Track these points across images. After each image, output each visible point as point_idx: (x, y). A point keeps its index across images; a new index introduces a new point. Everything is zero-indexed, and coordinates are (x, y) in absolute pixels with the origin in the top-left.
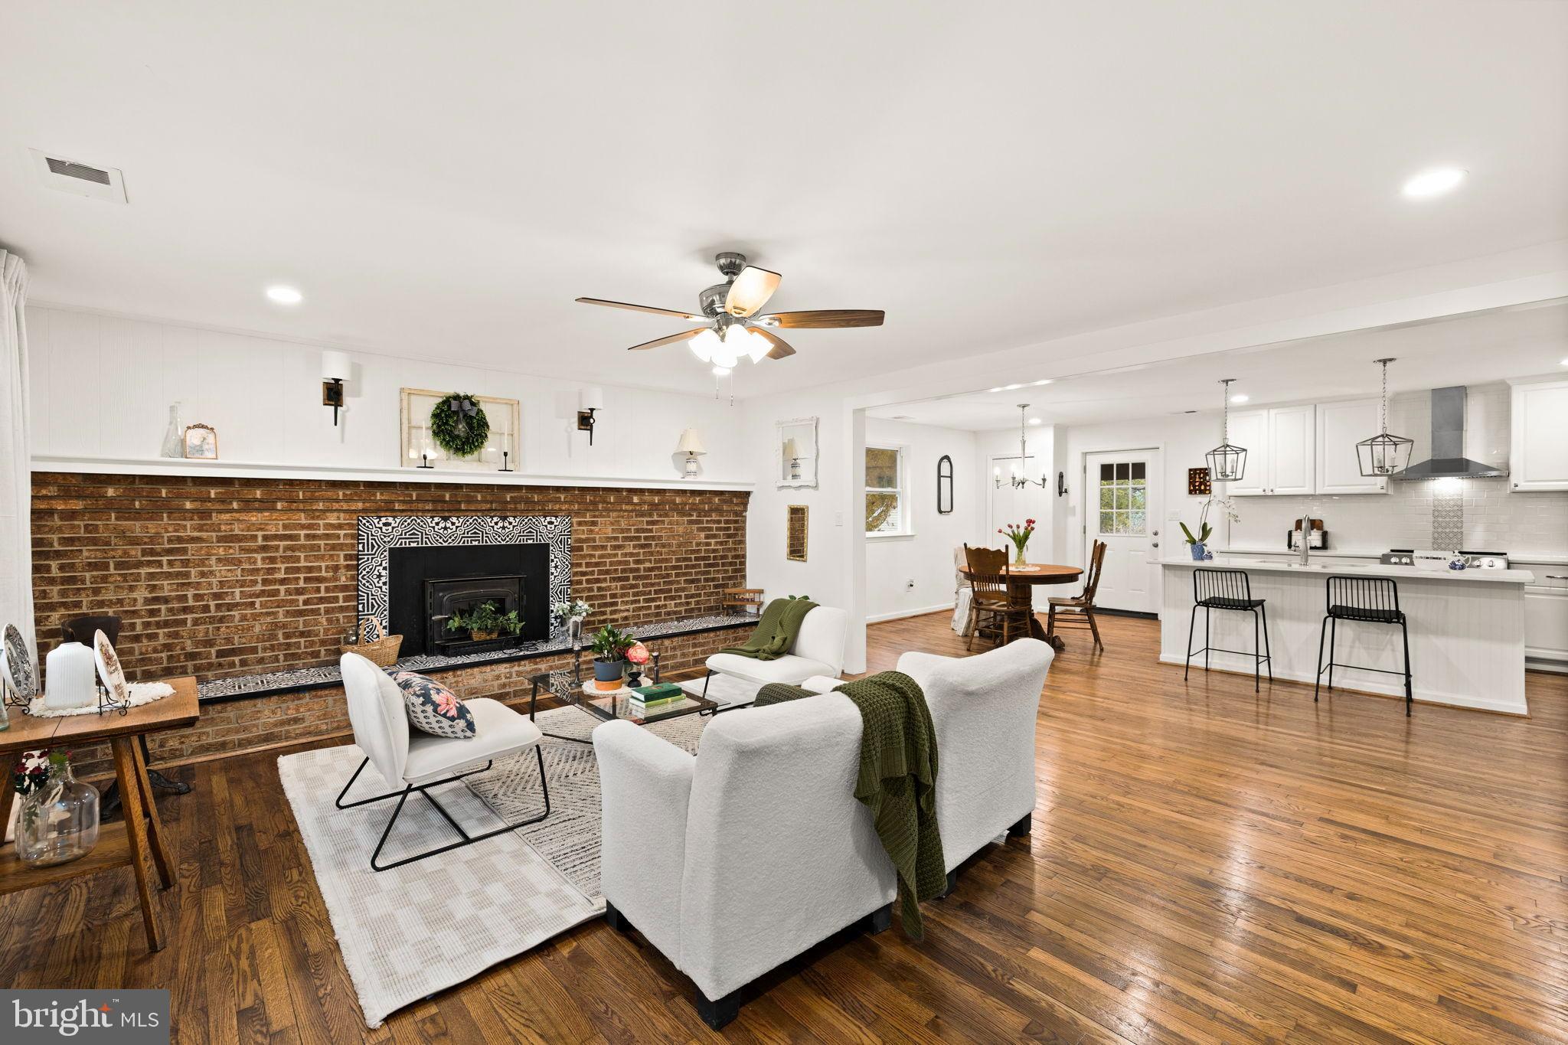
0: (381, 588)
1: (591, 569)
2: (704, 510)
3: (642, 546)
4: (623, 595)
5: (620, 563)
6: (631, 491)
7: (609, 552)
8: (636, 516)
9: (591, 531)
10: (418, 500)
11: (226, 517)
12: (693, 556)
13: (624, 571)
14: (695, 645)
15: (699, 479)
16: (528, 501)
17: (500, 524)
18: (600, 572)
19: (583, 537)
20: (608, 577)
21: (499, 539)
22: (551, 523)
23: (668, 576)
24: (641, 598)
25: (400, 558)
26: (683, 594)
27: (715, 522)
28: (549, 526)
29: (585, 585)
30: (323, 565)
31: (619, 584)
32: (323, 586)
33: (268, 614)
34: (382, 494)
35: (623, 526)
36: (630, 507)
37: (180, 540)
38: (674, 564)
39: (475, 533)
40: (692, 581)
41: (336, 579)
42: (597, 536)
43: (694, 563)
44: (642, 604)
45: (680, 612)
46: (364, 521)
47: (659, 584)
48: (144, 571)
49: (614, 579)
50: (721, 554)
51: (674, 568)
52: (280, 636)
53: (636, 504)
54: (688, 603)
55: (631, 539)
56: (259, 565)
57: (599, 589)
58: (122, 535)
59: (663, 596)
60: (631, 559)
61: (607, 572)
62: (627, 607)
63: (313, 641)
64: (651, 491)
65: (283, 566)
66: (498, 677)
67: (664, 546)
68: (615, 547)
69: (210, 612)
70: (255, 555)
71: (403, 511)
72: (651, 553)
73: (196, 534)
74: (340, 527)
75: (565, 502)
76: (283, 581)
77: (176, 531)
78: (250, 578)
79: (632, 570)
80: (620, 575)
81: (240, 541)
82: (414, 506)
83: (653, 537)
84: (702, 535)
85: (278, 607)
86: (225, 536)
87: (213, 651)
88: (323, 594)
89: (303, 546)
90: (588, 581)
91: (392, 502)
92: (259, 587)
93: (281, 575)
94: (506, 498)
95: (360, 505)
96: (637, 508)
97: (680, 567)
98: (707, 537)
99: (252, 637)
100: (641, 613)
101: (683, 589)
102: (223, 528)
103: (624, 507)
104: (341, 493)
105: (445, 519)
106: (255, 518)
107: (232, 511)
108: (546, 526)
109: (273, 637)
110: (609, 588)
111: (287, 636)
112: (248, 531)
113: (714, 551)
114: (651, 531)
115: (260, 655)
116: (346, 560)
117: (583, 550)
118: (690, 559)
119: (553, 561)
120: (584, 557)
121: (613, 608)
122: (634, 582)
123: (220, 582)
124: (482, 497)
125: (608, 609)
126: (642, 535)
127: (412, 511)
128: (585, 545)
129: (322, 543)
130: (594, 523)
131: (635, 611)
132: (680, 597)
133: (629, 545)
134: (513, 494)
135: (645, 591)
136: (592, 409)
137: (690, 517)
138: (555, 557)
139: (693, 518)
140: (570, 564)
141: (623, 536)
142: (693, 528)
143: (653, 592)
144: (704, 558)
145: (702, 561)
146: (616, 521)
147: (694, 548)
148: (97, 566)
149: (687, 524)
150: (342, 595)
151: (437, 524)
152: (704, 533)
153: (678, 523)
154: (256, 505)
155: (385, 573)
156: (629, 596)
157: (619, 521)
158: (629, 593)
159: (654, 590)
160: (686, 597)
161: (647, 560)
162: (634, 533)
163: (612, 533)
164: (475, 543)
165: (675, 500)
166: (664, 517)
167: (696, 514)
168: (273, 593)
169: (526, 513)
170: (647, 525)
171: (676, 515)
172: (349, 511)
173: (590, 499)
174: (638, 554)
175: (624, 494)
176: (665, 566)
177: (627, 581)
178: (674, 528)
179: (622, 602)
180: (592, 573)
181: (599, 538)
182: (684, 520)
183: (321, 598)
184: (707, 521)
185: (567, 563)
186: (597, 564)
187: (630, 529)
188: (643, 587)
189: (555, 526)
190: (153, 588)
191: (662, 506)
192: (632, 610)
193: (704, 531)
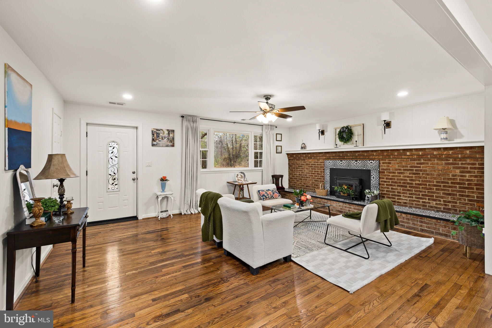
0: (328, 177)
1: (388, 180)
2: (458, 158)
3: (414, 174)
4: (403, 193)
5: (402, 179)
6: (404, 150)
7: (397, 174)
8: (411, 160)
9: (388, 166)
10: (335, 156)
11: (307, 160)
12: (450, 182)
13: (403, 183)
15: (456, 141)
16: (364, 156)
17: (355, 163)
18: (392, 182)
19: (385, 168)
20: (396, 184)
21: (355, 167)
23: (431, 189)
24: (414, 196)
25: (332, 170)
26: (442, 200)
27: (469, 164)
28: (371, 164)
29: (385, 186)
30: (319, 171)
31: (402, 188)
32: (319, 175)
34: (328, 155)
35: (404, 164)
36: (407, 157)
37: (302, 164)
38: (435, 183)
39: (348, 165)
40: (449, 194)
41: (321, 174)
42: (391, 168)
43: (450, 185)
44: (414, 199)
45: (440, 208)
46: (325, 161)
47: (425, 192)
48: (298, 169)
49: (399, 186)
51: (435, 186)
53: (408, 155)
54: (446, 205)
55: (408, 170)
56: (311, 170)
57: (392, 188)
58: (296, 162)
59: (427, 198)
60: (408, 179)
61: (396, 182)
62: (406, 198)
63: (318, 187)
64: (416, 150)
65: (314, 170)
66: (340, 206)
67: (428, 174)
68: (399, 173)
69: (305, 178)
70: (310, 168)
71: (333, 159)
72: (420, 178)
74: (322, 162)
75: (376, 155)
76: (314, 174)
78: (310, 172)
79: (408, 183)
80: (402, 185)
81: (308, 165)
82: (335, 158)
83: (421, 170)
84: (458, 171)
85: (313, 179)
86: (306, 164)
89: (316, 167)
90: (387, 185)
91: (330, 157)
92: (311, 174)
93: (313, 172)
94: (356, 155)
95: (324, 158)
96: (410, 157)
97: (440, 186)
98: (461, 172)
99: (310, 184)
100: (414, 203)
101: (442, 197)
102: (306, 162)
103: (403, 157)
104: (321, 155)
105: (341, 161)
106: (310, 160)
107: (307, 159)
108: (370, 164)
109: (312, 185)
110: (397, 189)
111: (314, 185)
112: (309, 163)
113: (468, 180)
114: (420, 167)
115: (311, 188)
116: (323, 170)
117: (385, 173)
118: (448, 183)
119: (372, 176)
120: (385, 175)
121: (399, 197)
122: (410, 189)
123: (306, 172)
124: (350, 155)
125: (396, 197)
127: (335, 159)
128: (386, 171)
129: (319, 166)
130: (389, 163)
131: (411, 201)
132: (440, 201)
133: (407, 173)
134: (358, 154)
135: (416, 194)
136: (385, 121)
137: (447, 161)
138: (373, 175)
139: (449, 162)
140: (379, 177)
141: (404, 169)
142: (450, 167)
143: (421, 195)
144: (459, 183)
145: (457, 185)
146: (400, 162)
147: (451, 177)
148: (294, 168)
149: (445, 165)
150: (322, 178)
151: (340, 162)
152: (459, 170)
153: (437, 164)
154: (310, 158)
155: (329, 174)
156: (407, 194)
157: (401, 162)
158: (407, 193)
159: (422, 194)
160: (444, 201)
161: (417, 180)
162: (410, 168)
163: (398, 167)
164: (349, 168)
165: (433, 153)
166: (428, 161)
167: (451, 160)
168: (312, 176)
169: (363, 159)
170: (417, 165)
171: (436, 160)
172: (323, 159)
173: (386, 154)
174: (412, 177)
175: (401, 151)
176: (429, 184)
177: (406, 187)
178: (435, 166)
179: (403, 196)
180: (389, 182)
181: (392, 169)
182: (442, 163)
183: (319, 178)
184: (462, 164)
185: (377, 177)
186: (391, 179)
187: (407, 166)
188: (415, 192)
189: (373, 164)
190: (299, 173)
191: (425, 156)
192: (408, 200)
193: (460, 169)
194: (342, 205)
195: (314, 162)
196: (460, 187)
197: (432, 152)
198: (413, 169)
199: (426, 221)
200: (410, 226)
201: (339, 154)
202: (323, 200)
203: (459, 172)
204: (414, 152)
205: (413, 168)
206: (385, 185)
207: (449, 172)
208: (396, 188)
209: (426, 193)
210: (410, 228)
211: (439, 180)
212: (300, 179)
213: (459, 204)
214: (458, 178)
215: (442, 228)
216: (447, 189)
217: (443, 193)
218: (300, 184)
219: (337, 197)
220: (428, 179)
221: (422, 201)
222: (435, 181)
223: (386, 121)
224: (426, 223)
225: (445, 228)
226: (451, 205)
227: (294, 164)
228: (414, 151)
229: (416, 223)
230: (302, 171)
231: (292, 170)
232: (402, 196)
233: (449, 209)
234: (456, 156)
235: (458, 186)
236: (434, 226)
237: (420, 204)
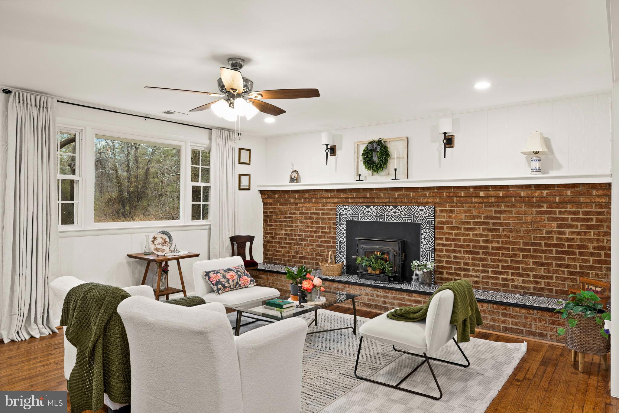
0: (343, 239)
1: (449, 243)
2: (555, 202)
3: (491, 230)
4: (474, 265)
5: (471, 241)
6: (475, 188)
7: (463, 232)
8: (485, 207)
9: (449, 217)
10: (357, 198)
11: (301, 205)
12: (543, 242)
13: (474, 247)
14: (505, 315)
15: (552, 173)
16: (408, 197)
17: (393, 210)
18: (456, 246)
19: (444, 220)
20: (462, 249)
21: (393, 219)
22: (422, 210)
23: (515, 256)
24: (490, 270)
25: (350, 224)
26: (531, 274)
27: (570, 213)
28: (420, 212)
29: (444, 253)
30: (326, 226)
31: (471, 256)
32: (326, 235)
33: (312, 245)
34: (343, 195)
35: (474, 214)
36: (479, 200)
37: (291, 213)
38: (521, 246)
39: (381, 215)
40: (542, 264)
41: (330, 233)
42: (454, 220)
43: (543, 248)
44: (490, 275)
45: (528, 288)
46: (338, 207)
47: (506, 261)
48: (284, 224)
49: (467, 252)
50: (578, 243)
51: (522, 250)
52: (314, 255)
53: (483, 198)
54: (537, 283)
55: (481, 224)
56: (309, 225)
57: (455, 257)
58: (280, 211)
59: (510, 271)
60: (481, 239)
61: (461, 246)
62: (477, 274)
63: (323, 259)
64: (495, 187)
65: (315, 226)
66: (367, 294)
67: (511, 231)
68: (467, 229)
69: (297, 241)
70: (308, 220)
71: (352, 203)
72: (500, 236)
73: (295, 211)
74: (331, 210)
75: (430, 197)
76: (315, 232)
77: (290, 210)
78: (307, 229)
79: (481, 247)
80: (471, 250)
81: (304, 215)
82: (356, 200)
83: (501, 223)
84: (554, 224)
85: (314, 242)
86: (301, 212)
87: (298, 256)
88: (326, 239)
89: (321, 218)
90: (447, 251)
92: (309, 234)
93: (314, 229)
94: (395, 195)
95: (337, 200)
96: (485, 200)
97: (529, 250)
98: (559, 226)
99: (307, 253)
100: (490, 281)
101: (532, 270)
102: (301, 209)
103: (474, 200)
104: (330, 195)
105: (368, 207)
106: (308, 205)
107: (302, 203)
108: (419, 212)
109: (312, 255)
110: (463, 258)
111: (316, 255)
112: (306, 211)
113: (568, 240)
114: (499, 218)
115: (309, 261)
116: (333, 225)
117: (443, 229)
118: (540, 245)
119: (422, 234)
120: (444, 234)
121: (466, 273)
122: (483, 257)
123: (300, 230)
124: (384, 195)
126: (491, 221)
127: (356, 203)
128: (445, 226)
129: (326, 216)
130: (452, 211)
131: (485, 279)
132: (528, 276)
133: (479, 228)
134: (399, 193)
135: (493, 265)
136: (445, 134)
137: (539, 208)
138: (424, 232)
139: (542, 209)
140: (434, 237)
141: (474, 222)
142: (543, 218)
143: (500, 267)
144: (555, 246)
145: (553, 247)
146: (468, 210)
147: (544, 235)
148: (276, 221)
149: (536, 214)
150: (332, 240)
151: (365, 209)
152: (556, 223)
153: (526, 213)
154: (307, 200)
155: (345, 232)
156: (479, 267)
157: (471, 210)
158: (479, 264)
159: (502, 266)
160: (535, 276)
161: (495, 241)
162: (484, 220)
163: (466, 219)
164: (381, 220)
165: (520, 193)
166: (511, 208)
167: (545, 206)
168: (313, 237)
169: (407, 204)
170: (495, 214)
171: (523, 206)
172: (333, 203)
173: (446, 195)
174: (487, 236)
175: (471, 190)
176: (512, 248)
177: (477, 255)
178: (522, 217)
179: (473, 270)
180: (450, 245)
181: (456, 221)
182: (533, 210)
183: (326, 241)
184: (560, 212)
185: (432, 237)
186: (454, 240)
187: (480, 216)
188: (491, 261)
189: (424, 212)
190: (286, 230)
191: (508, 199)
192: (481, 277)
193: (557, 221)
194: (372, 292)
195: (316, 209)
196: (558, 252)
197: (518, 192)
198: (489, 222)
199: (511, 313)
200: (488, 324)
201: (365, 193)
202: (336, 284)
203: (556, 227)
204: (491, 192)
205: (490, 220)
206: (444, 251)
207: (543, 226)
208: (462, 256)
209: (508, 263)
210: (487, 327)
211: (528, 240)
212: (288, 244)
213: (556, 280)
214: (555, 236)
215: (535, 324)
216: (539, 256)
217: (533, 262)
218: (288, 254)
219: (361, 278)
220: (511, 240)
221: (502, 278)
222: (522, 241)
223: (447, 135)
224: (512, 317)
225: (540, 322)
226: (545, 282)
227: (275, 213)
228: (490, 190)
229: (496, 317)
230: (292, 226)
231: (271, 225)
232: (471, 270)
233: (542, 289)
234: (552, 199)
235: (554, 249)
236: (524, 321)
237: (499, 283)
